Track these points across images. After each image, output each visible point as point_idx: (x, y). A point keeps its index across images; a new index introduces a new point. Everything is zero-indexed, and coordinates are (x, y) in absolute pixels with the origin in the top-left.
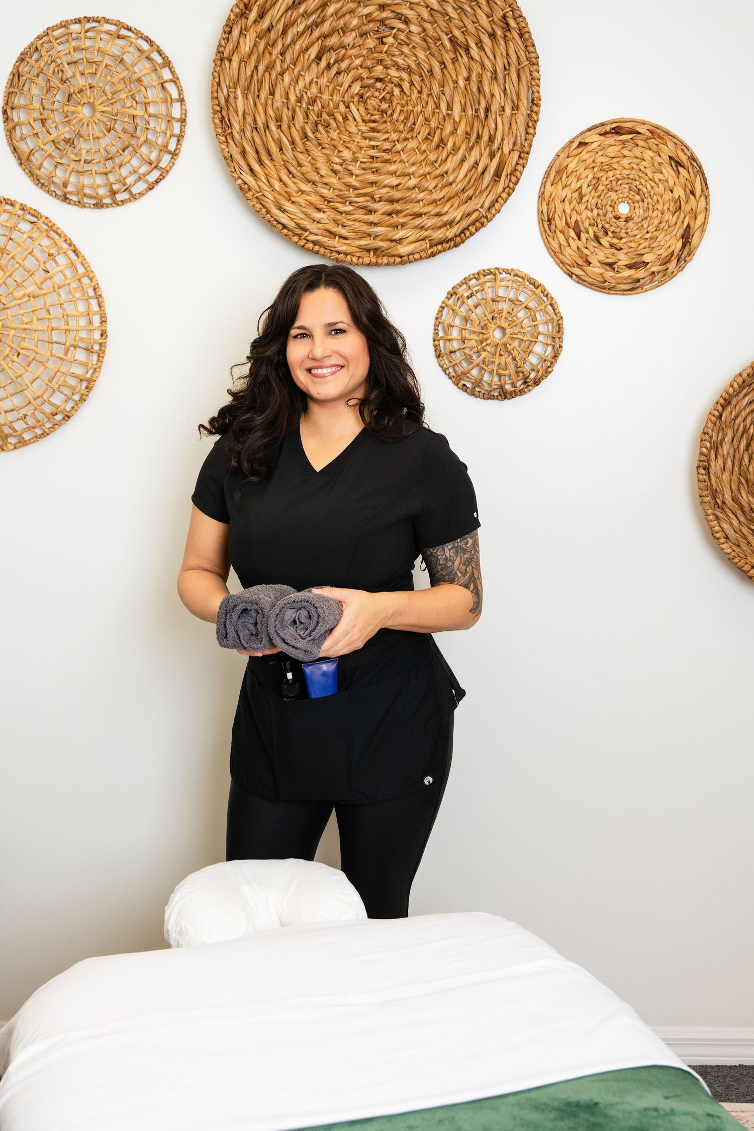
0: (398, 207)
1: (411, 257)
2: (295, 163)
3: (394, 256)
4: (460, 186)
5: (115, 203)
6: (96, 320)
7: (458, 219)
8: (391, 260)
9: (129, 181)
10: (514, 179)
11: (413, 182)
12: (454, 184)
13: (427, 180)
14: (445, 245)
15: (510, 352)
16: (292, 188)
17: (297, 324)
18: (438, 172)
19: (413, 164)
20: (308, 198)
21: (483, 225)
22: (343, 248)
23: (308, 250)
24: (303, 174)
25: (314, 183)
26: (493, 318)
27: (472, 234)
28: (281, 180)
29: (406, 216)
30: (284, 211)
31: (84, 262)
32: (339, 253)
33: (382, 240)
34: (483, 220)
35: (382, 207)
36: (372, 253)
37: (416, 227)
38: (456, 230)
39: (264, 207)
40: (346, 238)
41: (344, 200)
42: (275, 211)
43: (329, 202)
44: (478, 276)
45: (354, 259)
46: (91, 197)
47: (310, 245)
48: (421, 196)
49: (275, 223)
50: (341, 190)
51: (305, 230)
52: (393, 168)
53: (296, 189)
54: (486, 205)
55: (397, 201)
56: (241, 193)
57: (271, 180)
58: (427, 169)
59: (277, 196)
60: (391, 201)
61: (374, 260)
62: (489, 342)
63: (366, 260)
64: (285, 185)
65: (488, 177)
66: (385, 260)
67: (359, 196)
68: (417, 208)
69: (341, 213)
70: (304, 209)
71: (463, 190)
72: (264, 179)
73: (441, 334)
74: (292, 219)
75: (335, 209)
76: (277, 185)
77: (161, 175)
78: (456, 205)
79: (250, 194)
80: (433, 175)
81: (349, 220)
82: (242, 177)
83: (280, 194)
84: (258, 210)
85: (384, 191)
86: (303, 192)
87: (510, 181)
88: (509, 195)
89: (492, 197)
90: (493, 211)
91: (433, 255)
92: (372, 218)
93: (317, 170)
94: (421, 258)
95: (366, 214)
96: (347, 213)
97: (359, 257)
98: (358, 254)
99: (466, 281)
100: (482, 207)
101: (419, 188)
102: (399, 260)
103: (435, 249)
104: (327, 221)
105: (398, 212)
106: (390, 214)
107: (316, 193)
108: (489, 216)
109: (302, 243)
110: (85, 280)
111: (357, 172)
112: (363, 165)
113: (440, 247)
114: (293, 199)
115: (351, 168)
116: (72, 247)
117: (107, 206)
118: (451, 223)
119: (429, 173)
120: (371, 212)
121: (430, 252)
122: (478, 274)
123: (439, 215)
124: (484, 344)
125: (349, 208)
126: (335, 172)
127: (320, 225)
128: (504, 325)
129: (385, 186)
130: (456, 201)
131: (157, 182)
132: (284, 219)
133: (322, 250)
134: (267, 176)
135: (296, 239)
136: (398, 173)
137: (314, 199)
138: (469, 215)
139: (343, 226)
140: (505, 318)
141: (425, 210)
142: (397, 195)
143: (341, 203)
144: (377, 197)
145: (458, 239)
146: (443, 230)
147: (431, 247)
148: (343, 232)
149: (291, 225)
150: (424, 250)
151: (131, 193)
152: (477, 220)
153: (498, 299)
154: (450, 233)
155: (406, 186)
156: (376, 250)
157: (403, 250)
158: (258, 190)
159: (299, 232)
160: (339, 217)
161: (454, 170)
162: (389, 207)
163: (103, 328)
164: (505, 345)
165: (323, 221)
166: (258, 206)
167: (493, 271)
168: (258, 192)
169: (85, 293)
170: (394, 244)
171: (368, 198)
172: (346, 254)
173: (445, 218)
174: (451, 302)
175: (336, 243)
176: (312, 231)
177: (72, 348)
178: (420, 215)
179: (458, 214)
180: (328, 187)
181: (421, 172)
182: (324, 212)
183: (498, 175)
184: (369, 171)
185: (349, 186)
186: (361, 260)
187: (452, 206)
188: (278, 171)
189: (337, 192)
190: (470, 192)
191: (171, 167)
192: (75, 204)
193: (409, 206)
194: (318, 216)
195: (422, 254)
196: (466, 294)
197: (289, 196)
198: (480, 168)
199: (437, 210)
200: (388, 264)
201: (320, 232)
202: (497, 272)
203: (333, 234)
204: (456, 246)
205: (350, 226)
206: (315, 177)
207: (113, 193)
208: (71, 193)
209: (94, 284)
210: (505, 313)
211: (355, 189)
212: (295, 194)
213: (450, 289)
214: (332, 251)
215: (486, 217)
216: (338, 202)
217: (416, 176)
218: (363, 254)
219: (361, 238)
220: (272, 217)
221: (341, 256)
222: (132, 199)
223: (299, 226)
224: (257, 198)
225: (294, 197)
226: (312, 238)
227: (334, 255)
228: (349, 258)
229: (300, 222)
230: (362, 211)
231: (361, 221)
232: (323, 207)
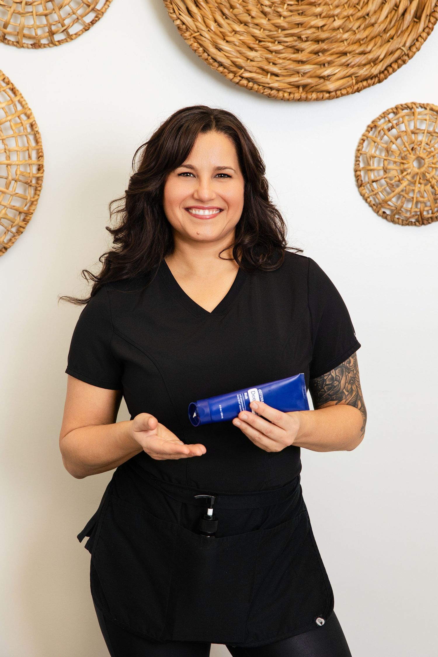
0: (324, 46)
1: (339, 93)
2: (228, 5)
3: (322, 91)
4: (383, 27)
5: (52, 43)
6: (34, 155)
7: (382, 57)
8: (320, 95)
9: (67, 22)
10: (433, 20)
11: (338, 23)
12: (376, 25)
13: (350, 22)
14: (369, 81)
15: (428, 181)
16: (226, 29)
17: (187, 163)
18: (360, 14)
19: (337, 7)
20: (242, 38)
21: (404, 62)
22: (275, 85)
23: (243, 86)
24: (236, 16)
25: (246, 24)
26: (412, 149)
27: (394, 71)
28: (216, 21)
29: (332, 54)
30: (220, 50)
31: (22, 100)
32: (271, 89)
33: (311, 77)
34: (406, 58)
35: (309, 47)
36: (301, 89)
37: (342, 65)
38: (380, 67)
39: (201, 45)
40: (277, 75)
41: (274, 40)
42: (212, 50)
43: (260, 41)
44: (396, 111)
45: (286, 95)
46: (30, 38)
47: (244, 82)
48: (346, 36)
49: (211, 61)
50: (270, 31)
51: (240, 67)
52: (318, 10)
53: (230, 29)
54: (408, 44)
55: (323, 41)
56: (179, 33)
57: (207, 21)
58: (351, 11)
59: (213, 36)
60: (317, 41)
61: (304, 95)
62: (409, 171)
63: (297, 96)
64: (219, 25)
65: (409, 17)
66: (314, 95)
67: (287, 36)
68: (342, 48)
69: (271, 52)
70: (238, 49)
71: (385, 31)
72: (200, 19)
73: (362, 165)
74: (228, 57)
75: (266, 48)
76: (213, 26)
77: (96, 17)
78: (379, 44)
79: (187, 34)
80: (356, 17)
81: (279, 58)
82: (181, 17)
83: (215, 33)
84: (195, 48)
85: (309, 32)
86: (236, 32)
87: (429, 21)
88: (428, 34)
89: (413, 36)
90: (414, 49)
91: (358, 90)
92: (299, 56)
93: (248, 12)
94: (348, 94)
95: (294, 53)
96: (277, 52)
97: (290, 93)
98: (289, 90)
99: (384, 115)
100: (404, 45)
101: (343, 29)
102: (327, 95)
103: (360, 85)
104: (260, 59)
105: (324, 51)
106: (316, 53)
107: (248, 33)
108: (411, 54)
109: (237, 80)
110: (23, 117)
111: (285, 13)
112: (291, 8)
113: (365, 83)
114: (228, 39)
115: (279, 10)
116: (10, 86)
117: (45, 46)
118: (375, 62)
119: (352, 15)
120: (298, 51)
121: (356, 87)
122: (396, 108)
123: (363, 53)
124: (405, 173)
125: (280, 47)
126: (265, 14)
127: (253, 63)
128: (423, 154)
129: (311, 27)
130: (379, 41)
131: (93, 23)
132: (220, 57)
133: (256, 87)
134: (203, 17)
135: (231, 76)
136: (323, 15)
137: (246, 38)
138: (392, 53)
139: (274, 64)
140: (424, 149)
141: (350, 48)
142: (323, 35)
143: (272, 42)
144: (303, 37)
145: (382, 76)
146: (368, 67)
147: (357, 83)
148: (275, 69)
149: (227, 62)
150: (350, 86)
151: (68, 33)
152: (399, 58)
153: (417, 131)
154: (375, 70)
155: (331, 27)
156: (305, 86)
157: (331, 86)
158: (196, 30)
159: (234, 69)
160: (270, 56)
161: (375, 12)
162: (316, 47)
163: (40, 163)
164: (424, 174)
165: (256, 59)
166: (196, 44)
167: (410, 105)
168: (196, 32)
169: (24, 129)
170: (322, 80)
171: (295, 38)
172: (278, 90)
173: (370, 56)
174: (371, 134)
175: (267, 79)
176: (247, 68)
177: (13, 182)
178: (345, 54)
179: (382, 52)
180: (259, 28)
181: (345, 13)
182: (256, 51)
183: (417, 17)
184: (296, 13)
185: (278, 27)
186: (292, 96)
187: (375, 45)
188: (213, 13)
189: (267, 33)
190: (392, 32)
191: (106, 9)
192: (13, 44)
193: (335, 45)
194: (251, 54)
195: (350, 90)
196: (386, 127)
197: (224, 36)
198: (401, 10)
199: (361, 49)
200: (317, 99)
201: (254, 69)
202: (414, 106)
203: (265, 72)
204: (380, 81)
205: (280, 64)
206: (247, 18)
207: (52, 33)
208: (10, 34)
209: (31, 121)
210: (423, 144)
211: (284, 29)
212: (229, 34)
213: (369, 122)
214: (264, 87)
215: (408, 55)
216: (269, 42)
217: (341, 17)
218: (294, 90)
219: (290, 75)
220: (209, 55)
221: (274, 92)
222: (68, 39)
223: (234, 63)
224: (194, 37)
225: (228, 36)
226: (247, 75)
227: (267, 91)
228: (281, 94)
229: (235, 60)
230: (290, 50)
231: (290, 59)
232: (256, 46)
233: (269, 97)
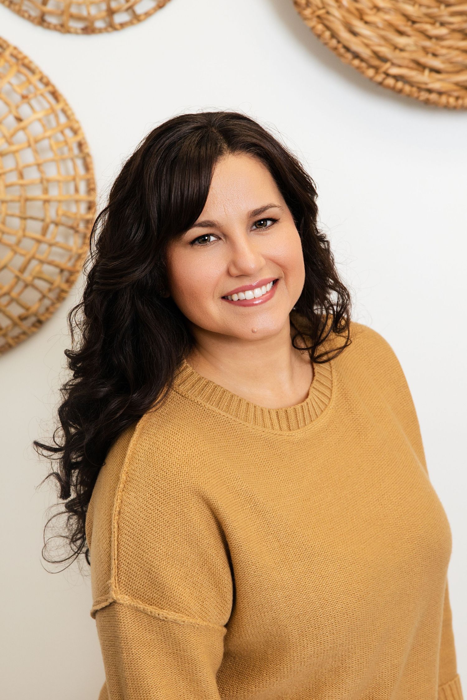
5: (112, 27)
6: (82, 187)
20: (387, 17)
22: (437, 86)
23: (388, 87)
30: (355, 34)
31: (66, 108)
32: (430, 91)
39: (328, 28)
40: (438, 71)
41: (434, 20)
42: (344, 35)
43: (414, 22)
45: (452, 101)
46: (80, 18)
47: (390, 82)
49: (342, 50)
50: (428, 7)
51: (384, 60)
53: (370, 5)
56: (295, 10)
59: (346, 14)
67: (454, 14)
69: (430, 37)
70: (383, 33)
74: (367, 46)
75: (423, 32)
79: (308, 12)
81: (443, 47)
83: (349, 11)
84: (319, 32)
96: (439, 38)
97: (457, 98)
98: (456, 94)
104: (414, 48)
109: (379, 78)
110: (68, 133)
114: (368, 18)
116: (50, 88)
117: (100, 31)
125: (443, 31)
127: (404, 54)
132: (356, 45)
133: (407, 88)
135: (371, 72)
137: (393, 18)
139: (435, 55)
143: (431, 24)
148: (436, 63)
149: (365, 53)
151: (134, 12)
158: (320, 5)
159: (376, 62)
160: (427, 43)
163: (91, 199)
165: (408, 48)
166: (320, 27)
168: (319, 9)
169: (70, 150)
172: (440, 93)
175: (425, 78)
176: (396, 61)
177: (52, 227)
182: (408, 36)
185: (440, 1)
186: (460, 102)
189: (424, 9)
192: (55, 28)
194: (401, 41)
197: (361, 15)
201: (406, 63)
203: (421, 66)
205: (443, 55)
207: (111, 12)
208: (51, 13)
209: (78, 138)
211: (448, 4)
212: (368, 11)
214: (420, 89)
216: (427, 23)
218: (463, 93)
219: (458, 72)
220: (339, 42)
221: (433, 97)
222: (135, 21)
223: (377, 55)
224: (319, 17)
225: (367, 14)
226: (394, 71)
227: (424, 95)
228: (444, 99)
229: (377, 49)
230: (458, 35)
231: (458, 49)
232: (407, 29)
233: (427, 103)
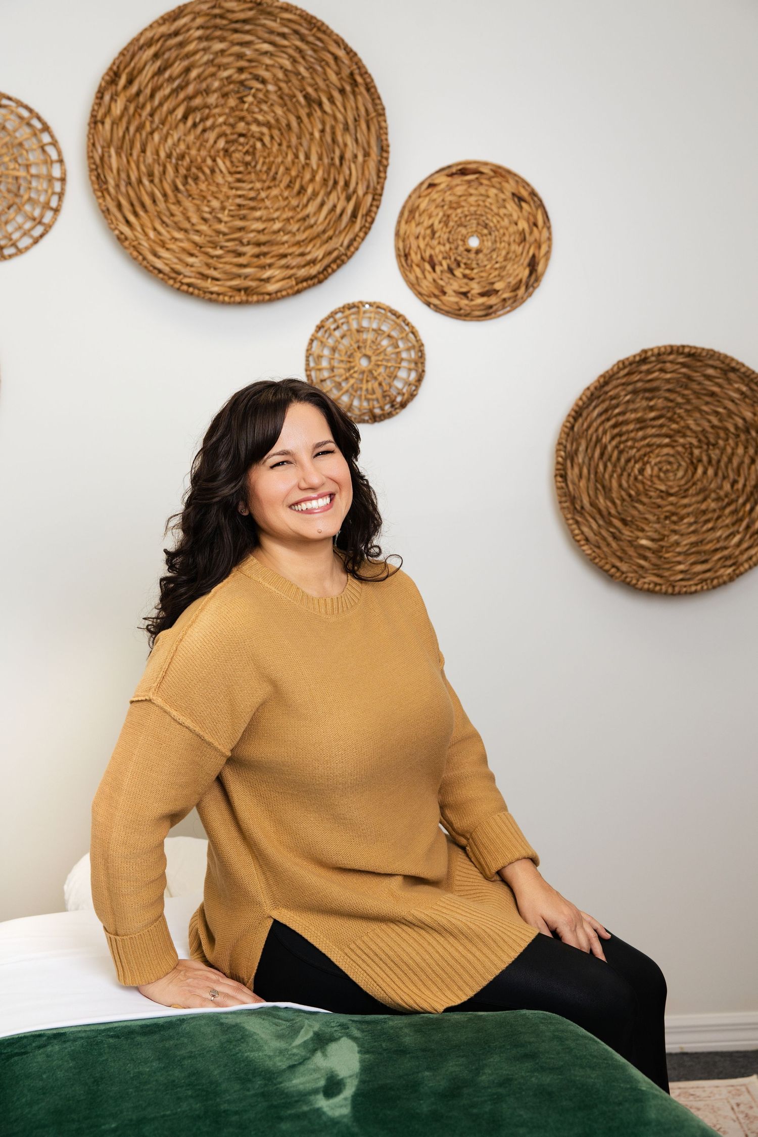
0: (264, 249)
1: (279, 295)
2: (167, 213)
3: (263, 294)
4: (321, 228)
5: (3, 257)
7: (320, 257)
8: (261, 298)
9: (15, 236)
10: (369, 219)
11: (277, 226)
12: (315, 227)
13: (290, 224)
14: (310, 282)
15: (376, 378)
16: (166, 235)
18: (300, 216)
19: (277, 210)
20: (181, 244)
21: (343, 262)
22: (215, 289)
23: (184, 291)
24: (176, 223)
25: (186, 231)
26: (359, 348)
27: (334, 271)
28: (155, 229)
29: (272, 257)
30: (159, 257)
32: (212, 293)
33: (252, 280)
34: (344, 257)
35: (250, 250)
36: (243, 292)
37: (282, 267)
38: (318, 268)
39: (140, 254)
40: (217, 280)
41: (215, 245)
42: (150, 257)
43: (201, 247)
44: (343, 309)
45: (227, 299)
47: (185, 288)
48: (285, 238)
49: (151, 268)
50: (211, 236)
51: (179, 273)
52: (258, 214)
53: (169, 237)
54: (346, 243)
55: (264, 244)
56: (118, 243)
57: (147, 230)
58: (290, 214)
59: (153, 244)
60: (259, 244)
61: (244, 298)
62: (356, 369)
63: (238, 299)
64: (159, 233)
65: (346, 218)
66: (255, 298)
67: (228, 240)
68: (283, 250)
69: (212, 257)
70: (178, 255)
71: (324, 232)
72: (139, 229)
73: (312, 364)
74: (167, 264)
75: (206, 254)
76: (152, 234)
77: (45, 230)
78: (318, 245)
79: (127, 243)
80: (296, 219)
81: (221, 263)
82: (118, 227)
83: (154, 242)
84: (135, 257)
85: (252, 235)
86: (176, 239)
87: (366, 221)
88: (366, 233)
89: (350, 236)
90: (352, 249)
91: (299, 292)
92: (242, 260)
93: (188, 219)
94: (288, 295)
95: (236, 257)
96: (219, 257)
97: (231, 297)
98: (230, 294)
99: (332, 315)
100: (341, 245)
101: (284, 231)
102: (267, 297)
103: (300, 286)
104: (199, 265)
105: (265, 254)
106: (257, 256)
107: (189, 240)
108: (349, 253)
109: (177, 285)
111: (226, 219)
112: (232, 213)
113: (305, 284)
114: (168, 246)
115: (220, 216)
118: (314, 262)
119: (292, 218)
120: (240, 255)
121: (296, 288)
122: (344, 307)
123: (302, 254)
124: (352, 371)
125: (219, 252)
126: (205, 220)
127: (193, 269)
128: (369, 353)
129: (252, 231)
130: (318, 242)
131: (42, 236)
132: (159, 264)
133: (196, 292)
134: (142, 226)
135: (171, 282)
136: (264, 218)
137: (186, 245)
138: (330, 253)
139: (215, 269)
140: (370, 347)
141: (290, 250)
142: (262, 238)
143: (212, 248)
144: (245, 241)
145: (321, 276)
146: (307, 268)
147: (297, 284)
148: (215, 274)
149: (166, 269)
150: (291, 287)
151: (17, 247)
152: (338, 258)
153: (362, 329)
154: (314, 270)
155: (271, 230)
156: (246, 289)
157: (271, 287)
158: (134, 238)
159: (174, 275)
160: (210, 261)
161: (315, 214)
162: (256, 250)
164: (370, 372)
165: (196, 265)
166: (135, 253)
167: (356, 304)
168: (133, 241)
170: (262, 283)
171: (237, 242)
172: (218, 294)
173: (308, 258)
174: (320, 334)
175: (208, 284)
176: (186, 274)
178: (284, 256)
179: (319, 253)
180: (199, 234)
181: (285, 216)
182: (197, 257)
183: (354, 215)
184: (236, 218)
185: (218, 232)
186: (232, 299)
187: (314, 246)
188: (152, 221)
189: (208, 238)
190: (330, 233)
191: (53, 223)
193: (275, 248)
194: (191, 260)
195: (290, 291)
196: (333, 327)
197: (163, 245)
198: (338, 210)
199: (301, 250)
200: (258, 302)
201: (193, 275)
202: (360, 305)
203: (205, 277)
204: (320, 282)
205: (221, 268)
206: (187, 225)
207: (1, 248)
210: (369, 342)
211: (225, 234)
212: (168, 241)
213: (318, 322)
214: (205, 292)
215: (346, 255)
217: (281, 219)
218: (234, 293)
219: (231, 279)
220: (148, 263)
221: (214, 296)
222: (19, 253)
223: (173, 270)
224: (134, 247)
225: (168, 244)
226: (186, 280)
227: (208, 296)
228: (221, 298)
229: (174, 266)
230: (231, 255)
231: (231, 264)
232: (195, 252)
233: (211, 300)
